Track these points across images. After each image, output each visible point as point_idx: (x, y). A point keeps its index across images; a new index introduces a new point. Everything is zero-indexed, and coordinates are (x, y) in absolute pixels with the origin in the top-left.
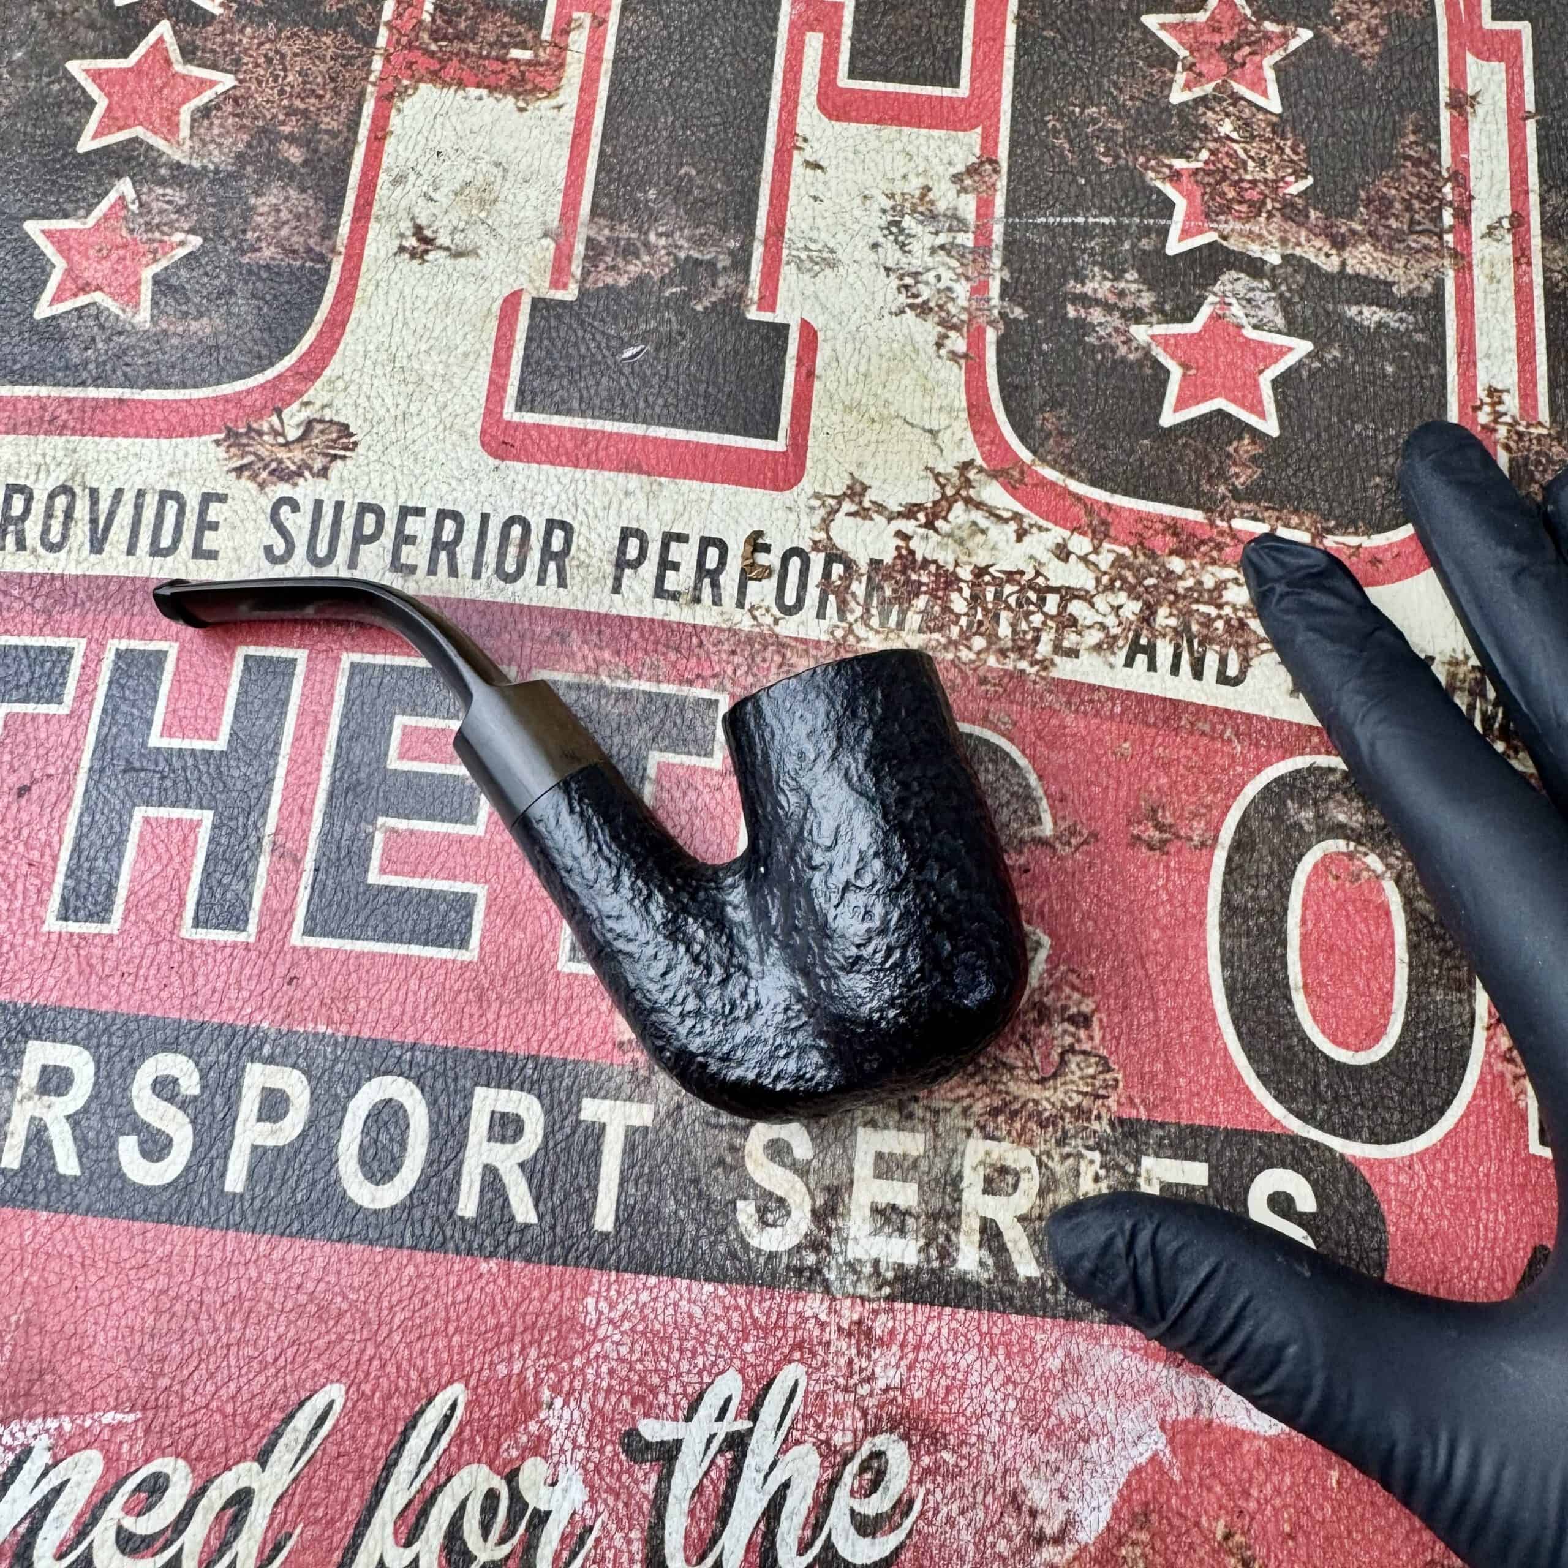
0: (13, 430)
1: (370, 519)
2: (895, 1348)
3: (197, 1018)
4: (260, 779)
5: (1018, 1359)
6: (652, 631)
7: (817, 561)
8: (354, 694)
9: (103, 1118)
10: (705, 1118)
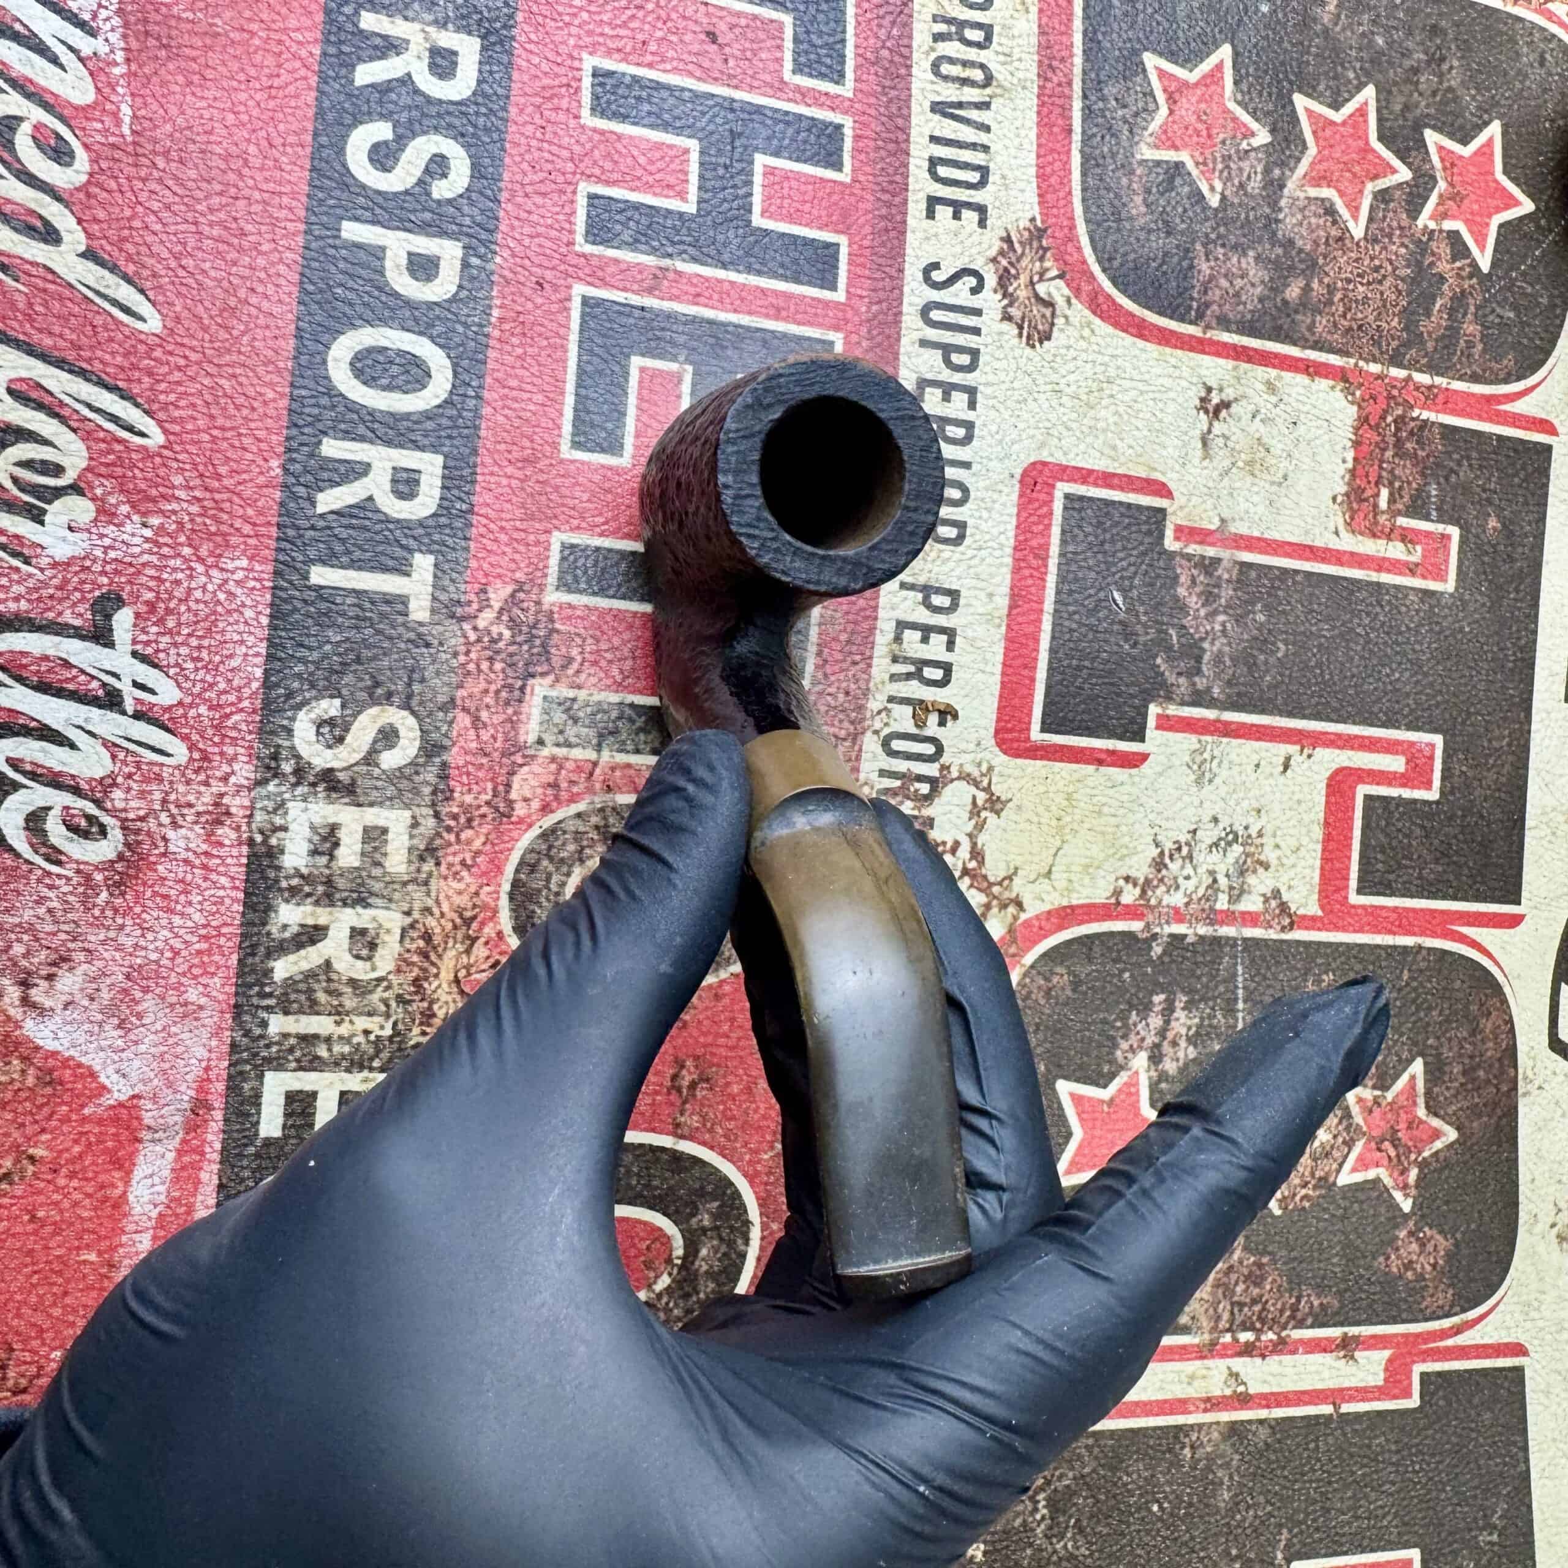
0: (1042, 33)
1: (964, 359)
2: (204, 847)
3: (503, 196)
4: (726, 257)
5: (196, 961)
6: (867, 618)
7: (931, 770)
8: (806, 344)
9: (409, 108)
10: (418, 669)
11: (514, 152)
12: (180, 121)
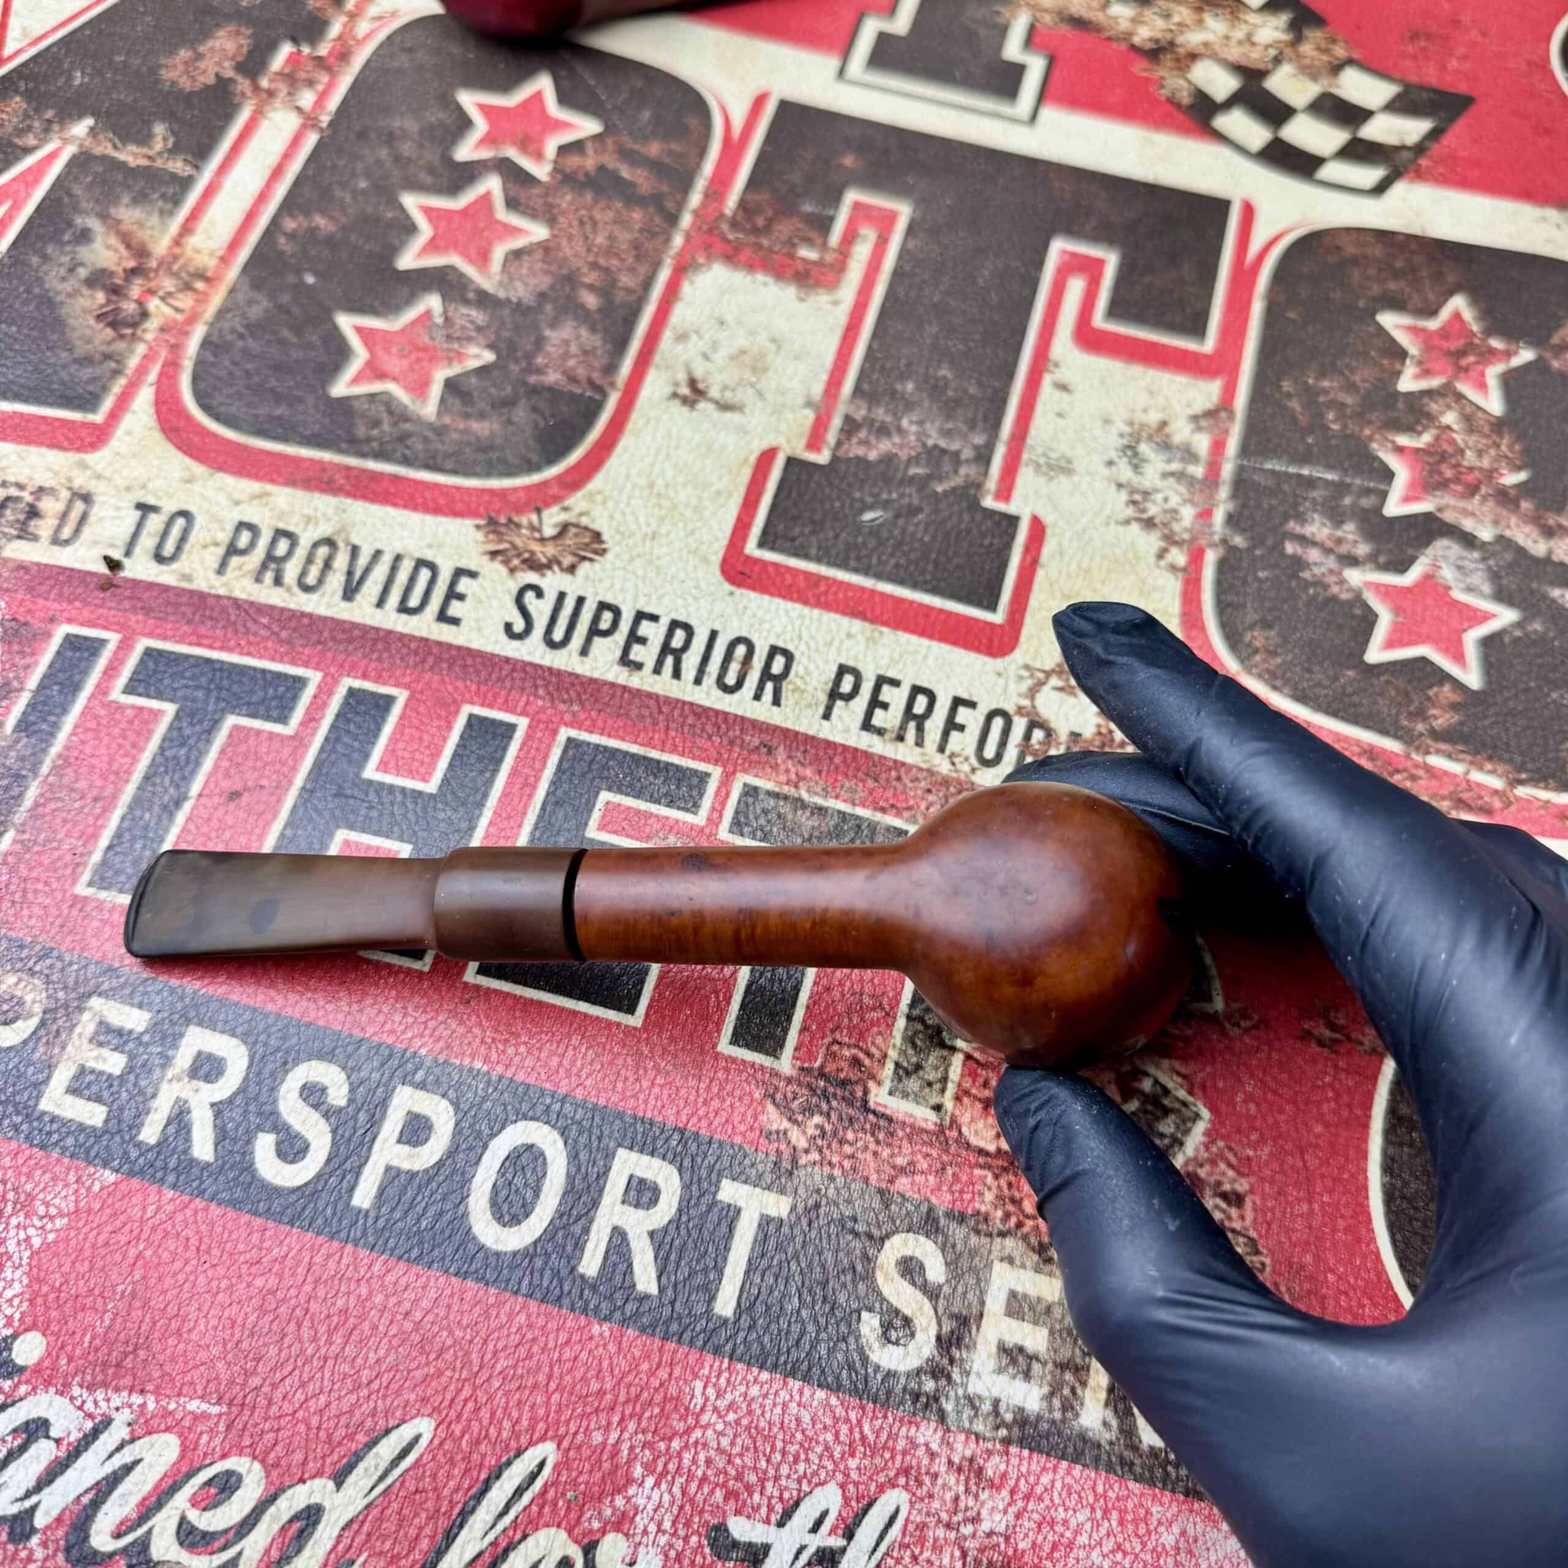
1: (607, 617)
2: (1005, 1493)
3: (357, 1033)
4: (462, 826)
5: (1131, 1528)
6: (854, 758)
7: (1020, 724)
8: (566, 764)
9: (246, 1113)
10: (842, 1222)
11: (313, 1015)
12: (215, 1351)
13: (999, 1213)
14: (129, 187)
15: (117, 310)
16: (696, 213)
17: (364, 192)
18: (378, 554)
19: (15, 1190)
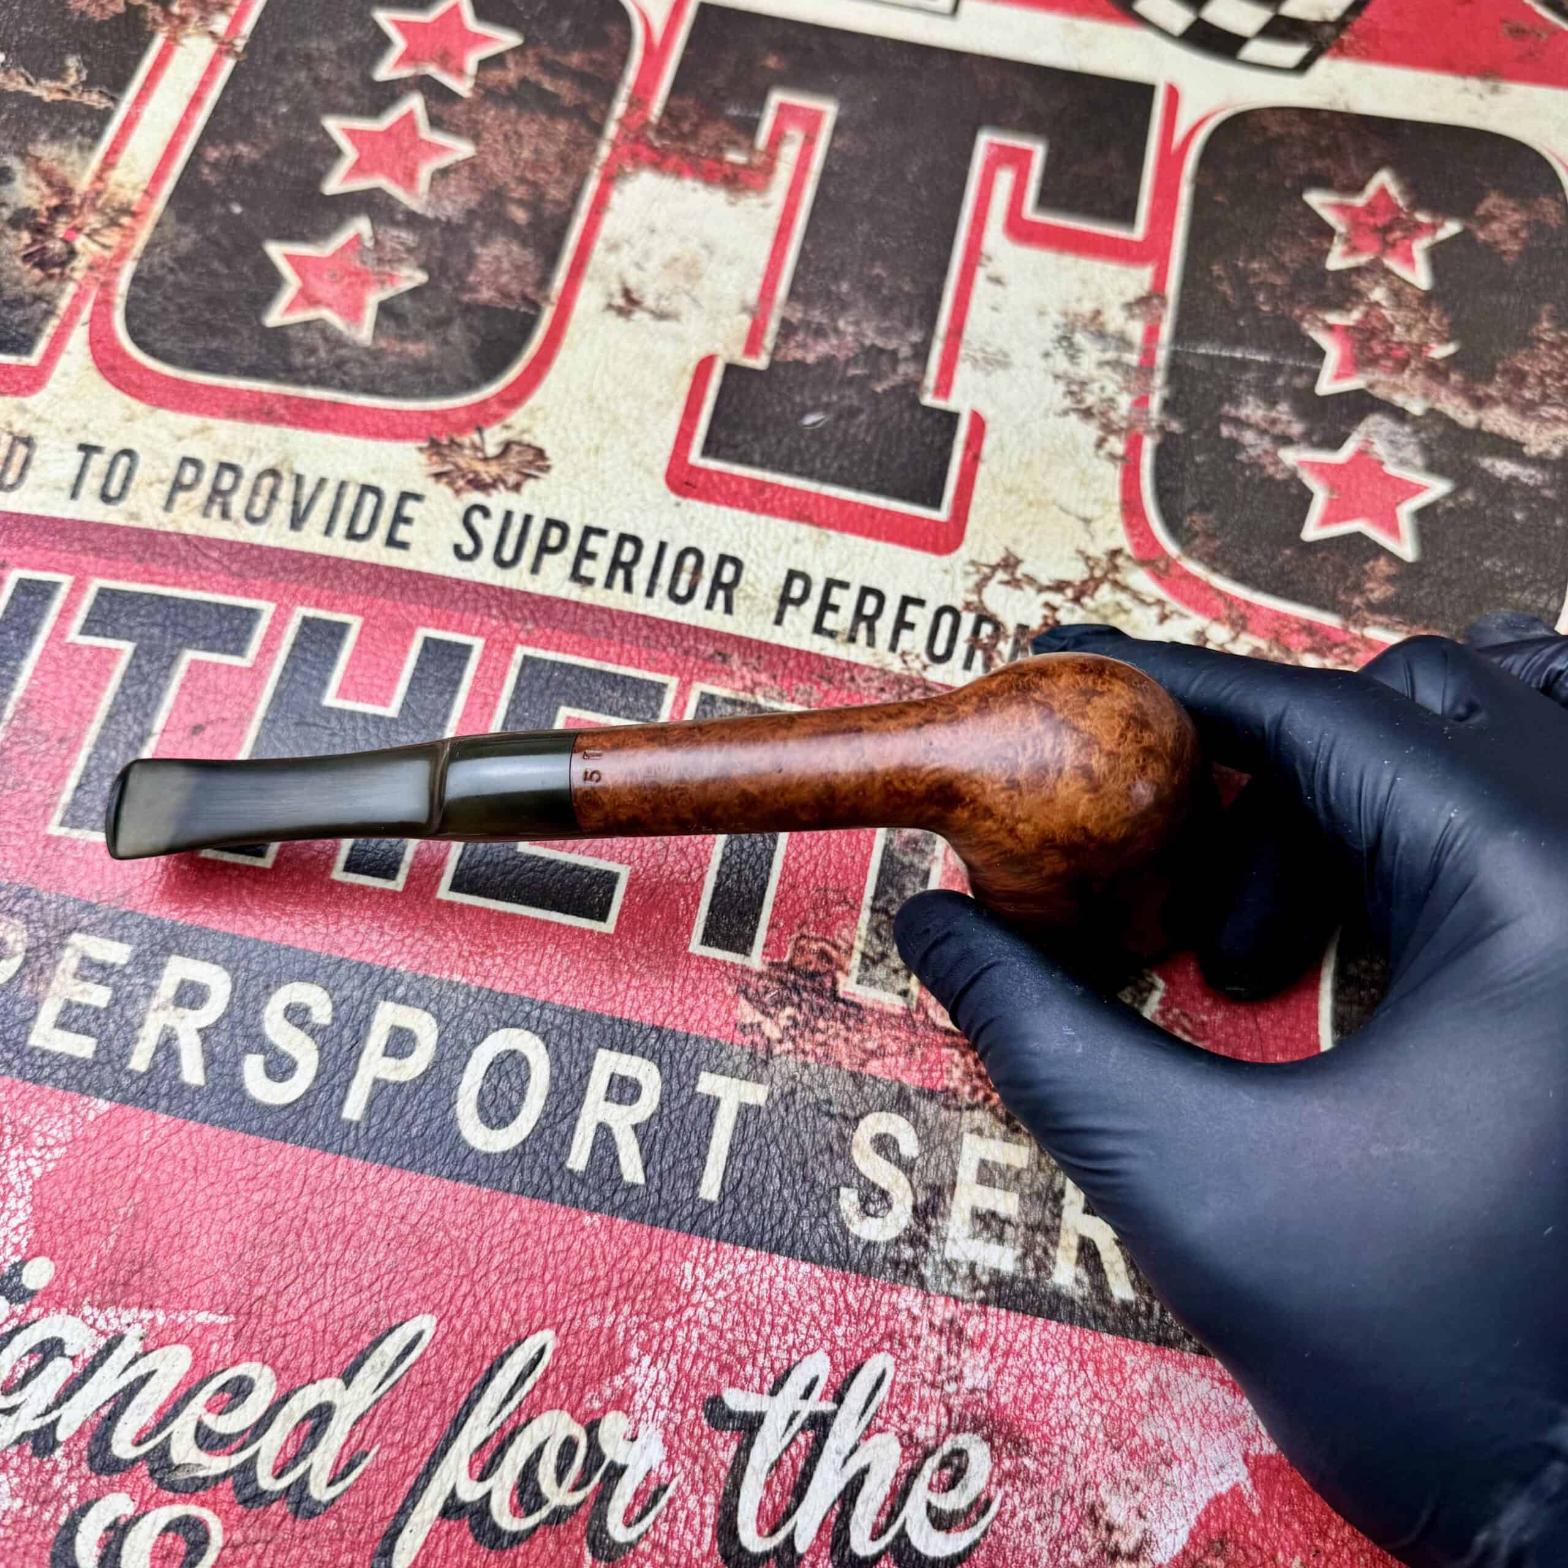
1: (556, 533)
2: (985, 1351)
3: (337, 954)
5: (1106, 1377)
6: (808, 662)
7: (968, 620)
8: (524, 683)
9: (232, 1036)
10: (817, 1105)
11: (291, 938)
12: (219, 1265)
13: (967, 1089)
14: (46, 123)
15: (44, 249)
16: (621, 122)
17: (285, 117)
18: (322, 482)
19: (12, 1123)
